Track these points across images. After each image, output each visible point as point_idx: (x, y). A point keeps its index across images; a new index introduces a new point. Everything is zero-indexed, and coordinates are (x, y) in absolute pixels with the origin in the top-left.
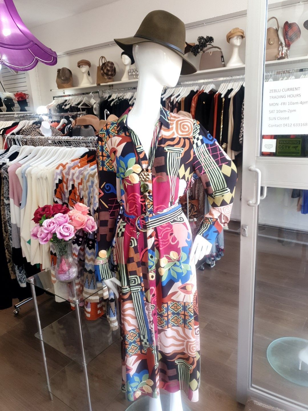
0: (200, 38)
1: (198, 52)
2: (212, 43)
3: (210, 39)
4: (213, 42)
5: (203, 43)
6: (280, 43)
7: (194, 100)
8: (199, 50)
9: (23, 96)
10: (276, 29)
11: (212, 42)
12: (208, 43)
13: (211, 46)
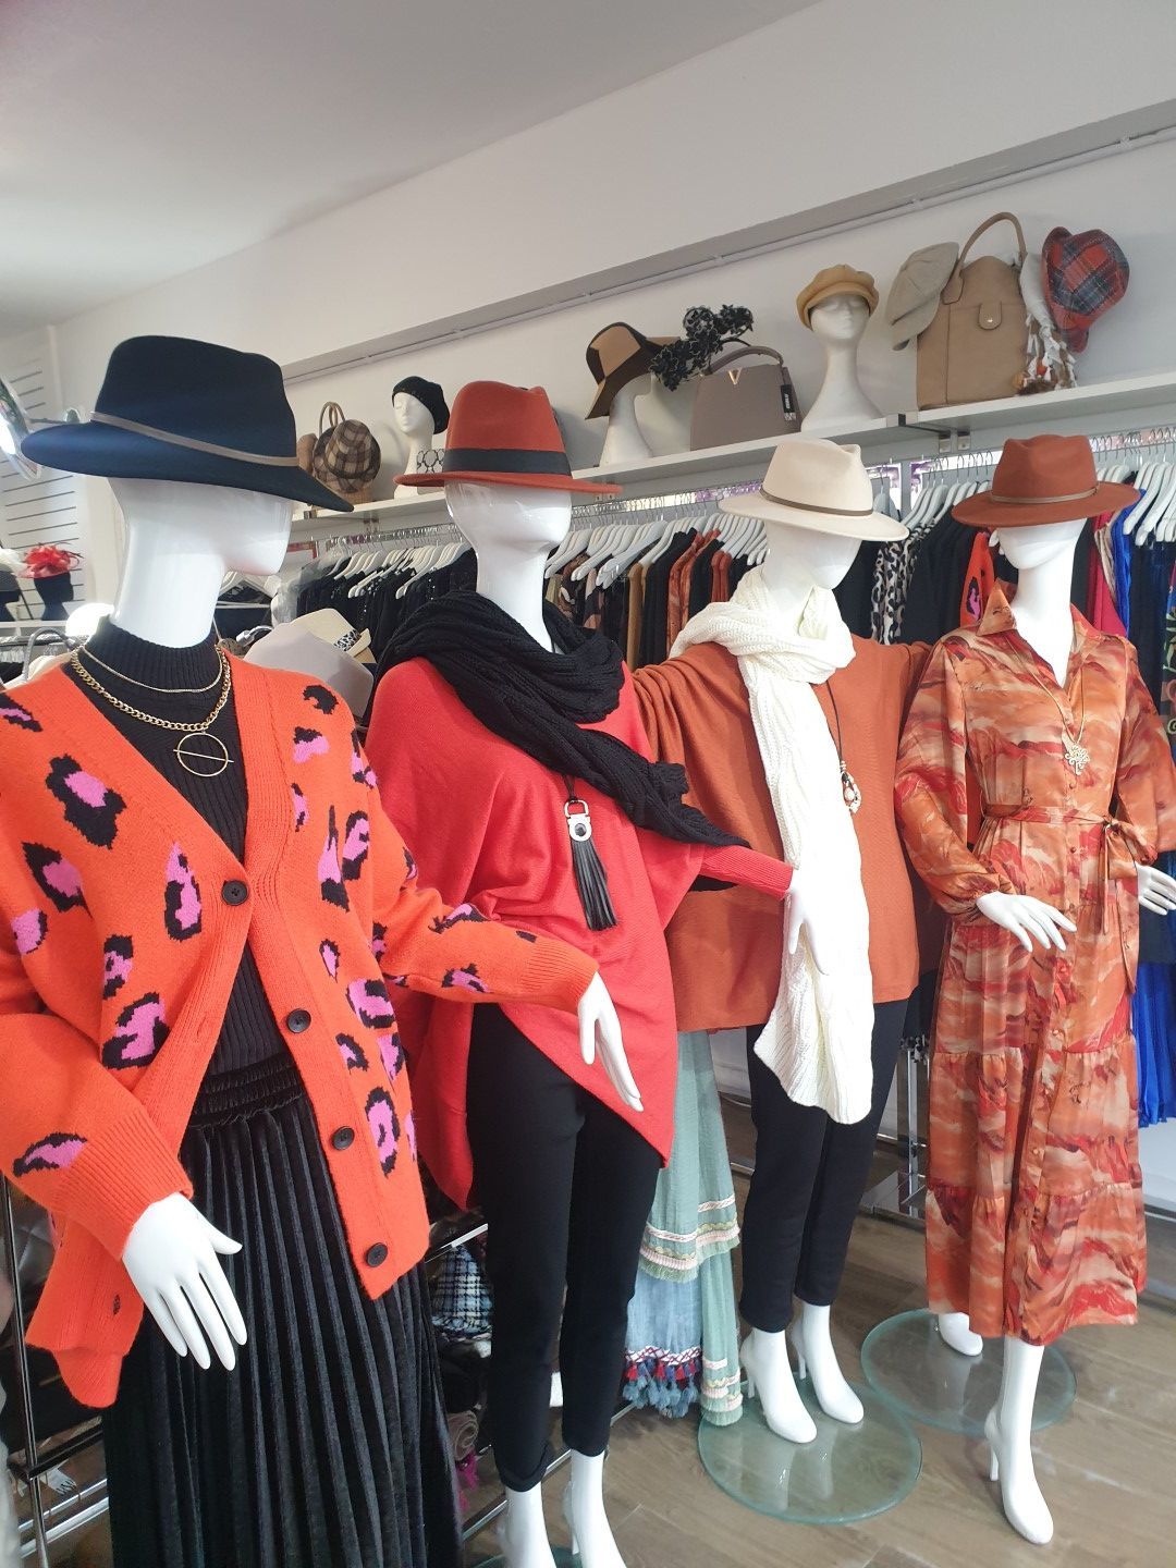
0: (696, 313)
1: (684, 373)
2: (743, 332)
3: (738, 318)
4: (749, 327)
5: (704, 332)
6: (1028, 322)
7: (676, 577)
8: (689, 364)
9: (58, 560)
10: (1014, 265)
11: (743, 328)
12: (728, 335)
13: (738, 346)
